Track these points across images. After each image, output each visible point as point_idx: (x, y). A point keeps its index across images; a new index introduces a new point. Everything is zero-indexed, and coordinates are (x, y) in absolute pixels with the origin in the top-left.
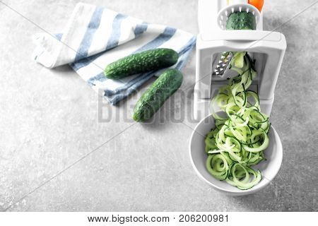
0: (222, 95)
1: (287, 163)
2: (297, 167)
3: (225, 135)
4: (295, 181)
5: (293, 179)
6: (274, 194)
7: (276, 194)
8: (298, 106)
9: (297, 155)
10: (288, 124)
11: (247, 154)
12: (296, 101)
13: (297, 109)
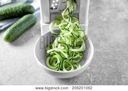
0: (57, 20)
1: (98, 63)
2: (104, 65)
3: (58, 42)
4: (103, 73)
5: (102, 72)
6: (90, 81)
7: (92, 81)
8: (103, 35)
9: (104, 59)
10: (98, 43)
11: (72, 54)
12: (102, 32)
13: (103, 36)
